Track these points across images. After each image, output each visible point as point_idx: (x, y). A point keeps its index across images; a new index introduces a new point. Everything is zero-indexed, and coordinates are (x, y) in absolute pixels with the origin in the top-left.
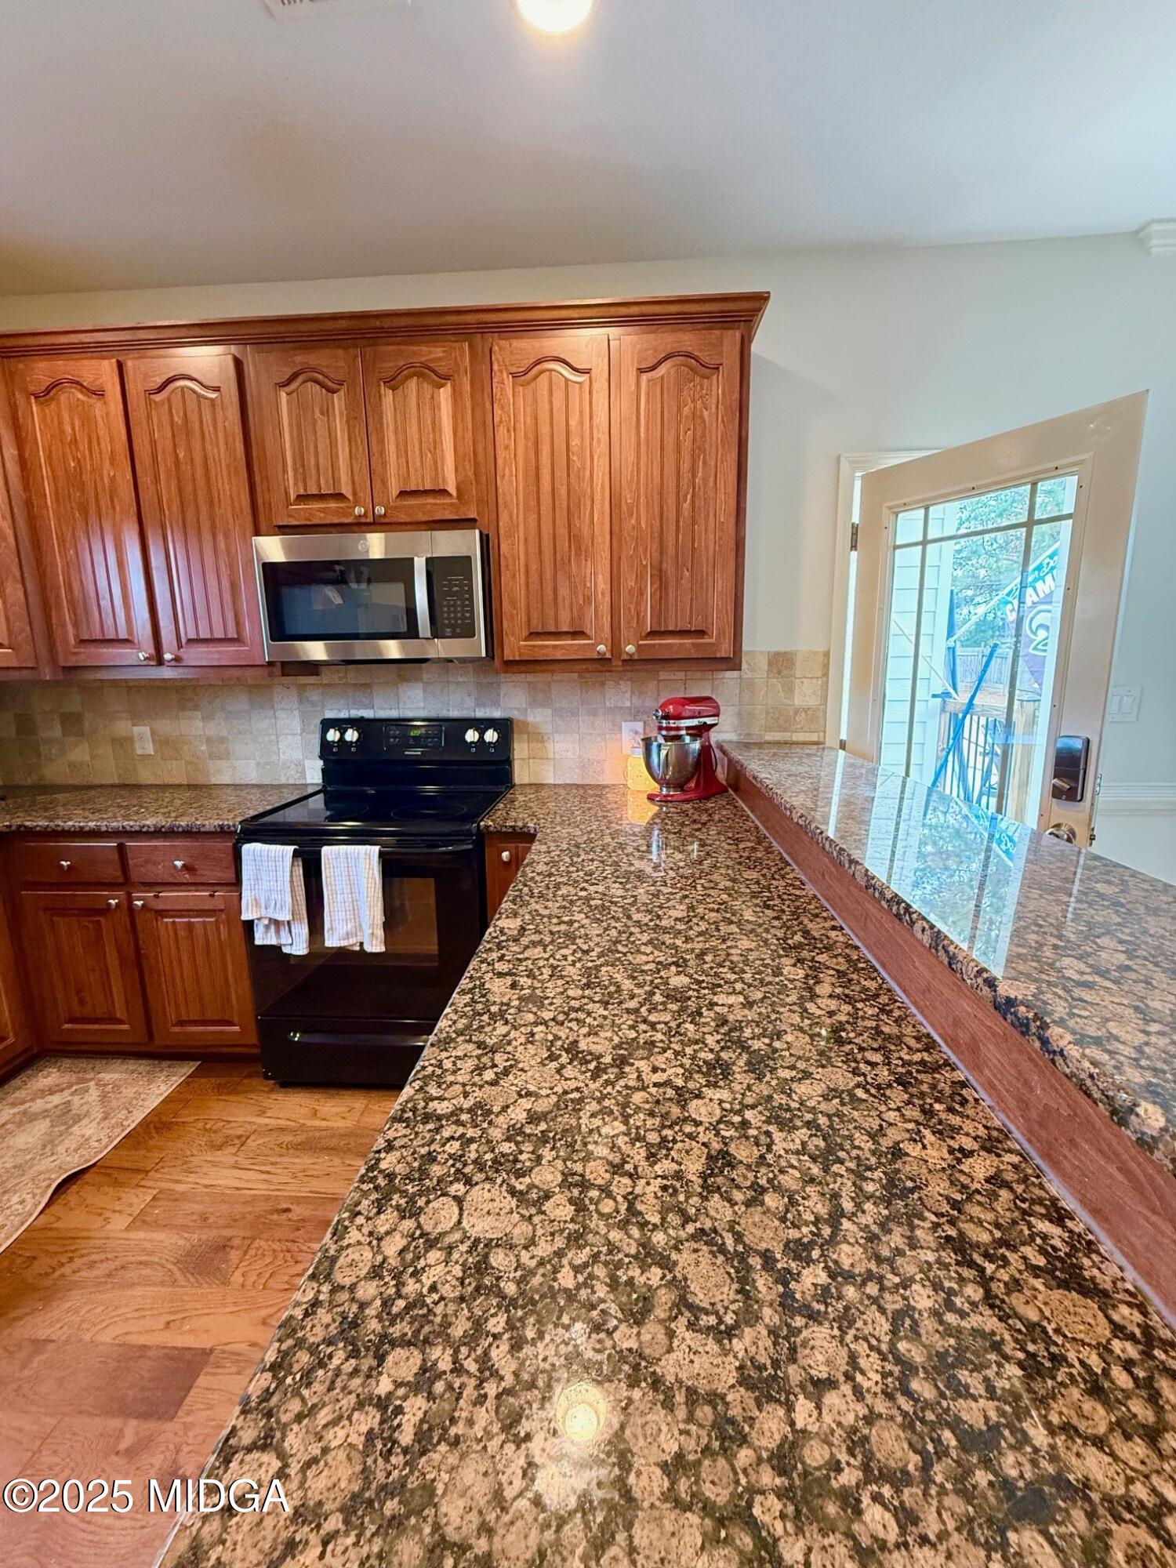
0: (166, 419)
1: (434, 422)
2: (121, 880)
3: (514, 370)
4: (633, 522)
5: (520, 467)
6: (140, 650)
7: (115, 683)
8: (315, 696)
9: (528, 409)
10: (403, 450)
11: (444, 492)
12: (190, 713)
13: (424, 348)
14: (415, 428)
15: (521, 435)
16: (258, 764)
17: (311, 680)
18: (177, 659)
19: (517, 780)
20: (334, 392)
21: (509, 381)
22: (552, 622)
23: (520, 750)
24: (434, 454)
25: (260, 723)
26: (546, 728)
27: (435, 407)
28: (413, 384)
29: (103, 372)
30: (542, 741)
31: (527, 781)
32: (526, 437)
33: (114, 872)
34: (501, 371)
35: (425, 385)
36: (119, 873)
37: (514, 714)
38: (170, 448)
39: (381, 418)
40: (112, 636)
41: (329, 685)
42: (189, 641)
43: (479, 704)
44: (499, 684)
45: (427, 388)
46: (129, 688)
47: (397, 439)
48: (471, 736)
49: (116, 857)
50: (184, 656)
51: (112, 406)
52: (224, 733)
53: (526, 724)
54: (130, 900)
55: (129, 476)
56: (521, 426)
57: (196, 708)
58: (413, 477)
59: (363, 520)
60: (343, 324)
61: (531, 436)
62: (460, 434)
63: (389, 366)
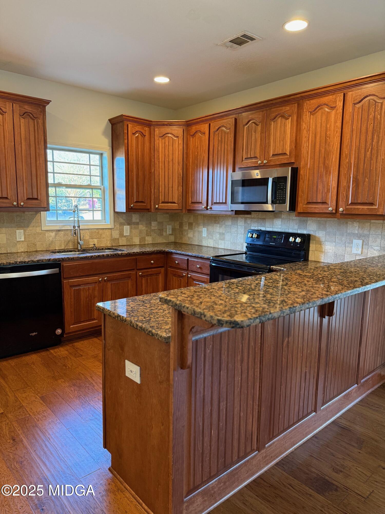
0: (217, 138)
1: (284, 131)
2: (187, 269)
3: (310, 110)
4: (347, 161)
5: (310, 143)
6: (203, 205)
7: (201, 214)
8: (249, 221)
9: (314, 123)
10: (275, 141)
11: (285, 154)
12: (216, 225)
13: (284, 108)
14: (279, 134)
15: (311, 132)
16: (231, 243)
17: (249, 216)
18: (211, 208)
19: (310, 259)
20: (258, 125)
21: (308, 114)
22: (315, 198)
23: (312, 247)
24: (283, 141)
25: (234, 230)
26: (323, 239)
27: (285, 126)
28: (279, 120)
29: (205, 127)
30: (321, 244)
31: (313, 260)
32: (313, 133)
33: (185, 266)
34: (306, 112)
35: (283, 119)
36: (186, 267)
37: (311, 233)
38: (217, 147)
39: (270, 131)
40: (198, 201)
41: (253, 218)
42: (215, 203)
43: (299, 228)
44: (307, 220)
45: (283, 120)
46: (204, 216)
47: (273, 138)
48: (291, 239)
49: (186, 262)
50: (212, 207)
51: (206, 137)
52: (224, 232)
53: (315, 237)
54: (188, 274)
55: (207, 156)
56: (311, 129)
57: (218, 223)
58: (276, 150)
59: (261, 165)
60: (262, 104)
61: (314, 132)
62: (292, 134)
63: (273, 115)
